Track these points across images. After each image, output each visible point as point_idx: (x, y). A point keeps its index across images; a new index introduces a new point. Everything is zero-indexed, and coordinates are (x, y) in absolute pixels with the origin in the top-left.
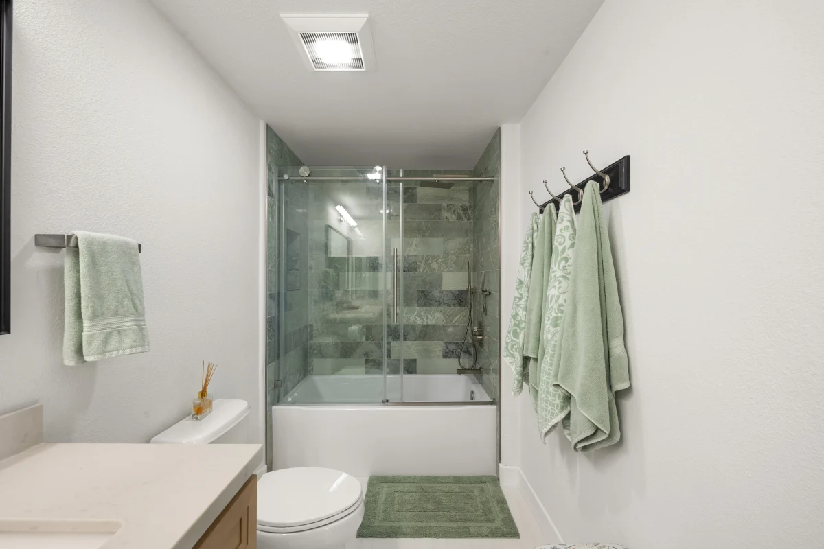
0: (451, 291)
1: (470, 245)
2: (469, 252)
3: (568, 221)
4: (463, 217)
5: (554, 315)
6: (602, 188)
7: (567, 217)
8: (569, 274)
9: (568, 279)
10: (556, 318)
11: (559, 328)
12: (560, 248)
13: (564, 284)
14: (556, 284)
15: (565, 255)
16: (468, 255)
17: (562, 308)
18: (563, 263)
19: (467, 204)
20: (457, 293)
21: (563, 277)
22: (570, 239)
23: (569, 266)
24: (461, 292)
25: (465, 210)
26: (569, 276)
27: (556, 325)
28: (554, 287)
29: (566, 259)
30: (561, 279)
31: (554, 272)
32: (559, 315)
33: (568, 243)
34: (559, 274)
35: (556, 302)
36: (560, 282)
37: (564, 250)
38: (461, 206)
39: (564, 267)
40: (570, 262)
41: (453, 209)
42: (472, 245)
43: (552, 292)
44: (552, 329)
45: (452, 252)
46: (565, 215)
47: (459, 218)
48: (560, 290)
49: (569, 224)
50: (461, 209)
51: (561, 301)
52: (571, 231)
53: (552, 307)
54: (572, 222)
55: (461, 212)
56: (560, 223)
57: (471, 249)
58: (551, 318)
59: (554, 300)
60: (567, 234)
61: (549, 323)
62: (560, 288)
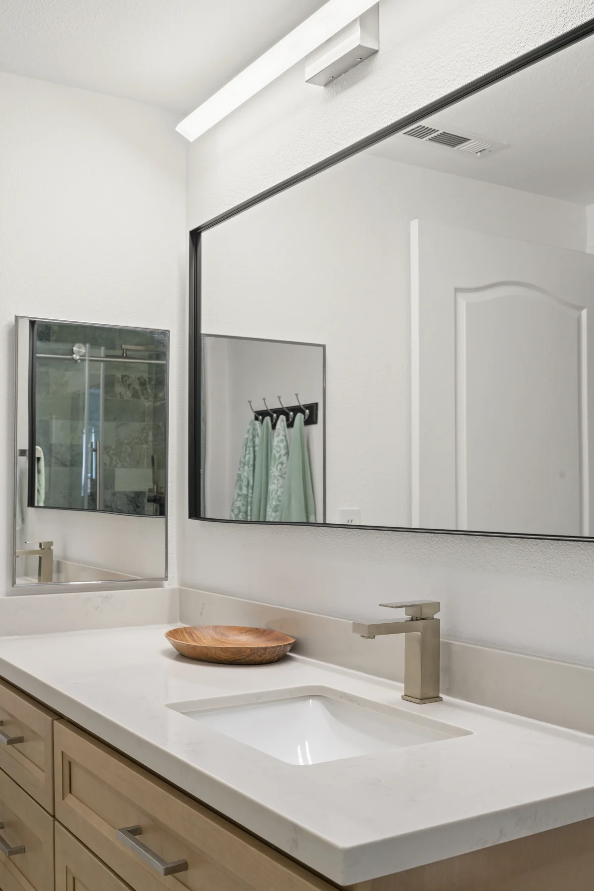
0: (125, 494)
1: (147, 433)
2: (146, 442)
3: (283, 435)
4: (140, 393)
5: (274, 503)
6: (305, 418)
7: (282, 433)
8: (285, 473)
9: (284, 478)
10: (276, 506)
11: (278, 513)
12: (277, 455)
13: (281, 481)
14: (275, 481)
15: (281, 460)
16: (145, 446)
17: (280, 498)
18: (280, 466)
19: (146, 376)
20: (133, 495)
21: (281, 476)
22: (284, 449)
23: (284, 468)
24: (139, 494)
25: (143, 384)
26: (284, 476)
27: (276, 511)
28: (274, 483)
29: (282, 463)
30: (279, 478)
31: (273, 472)
32: (278, 503)
33: (283, 452)
34: (277, 474)
35: (276, 494)
36: (278, 480)
37: (280, 457)
38: (139, 379)
39: (281, 469)
40: (284, 466)
41: (128, 382)
42: (150, 434)
43: (272, 487)
44: (273, 514)
45: (126, 441)
46: (281, 431)
47: (135, 395)
48: (279, 486)
49: (283, 438)
50: (138, 381)
51: (279, 493)
52: (285, 443)
53: (273, 498)
54: (285, 436)
55: (137, 387)
56: (277, 437)
57: (150, 438)
58: (272, 506)
59: (274, 493)
60: (282, 445)
61: (271, 510)
62: (278, 484)
